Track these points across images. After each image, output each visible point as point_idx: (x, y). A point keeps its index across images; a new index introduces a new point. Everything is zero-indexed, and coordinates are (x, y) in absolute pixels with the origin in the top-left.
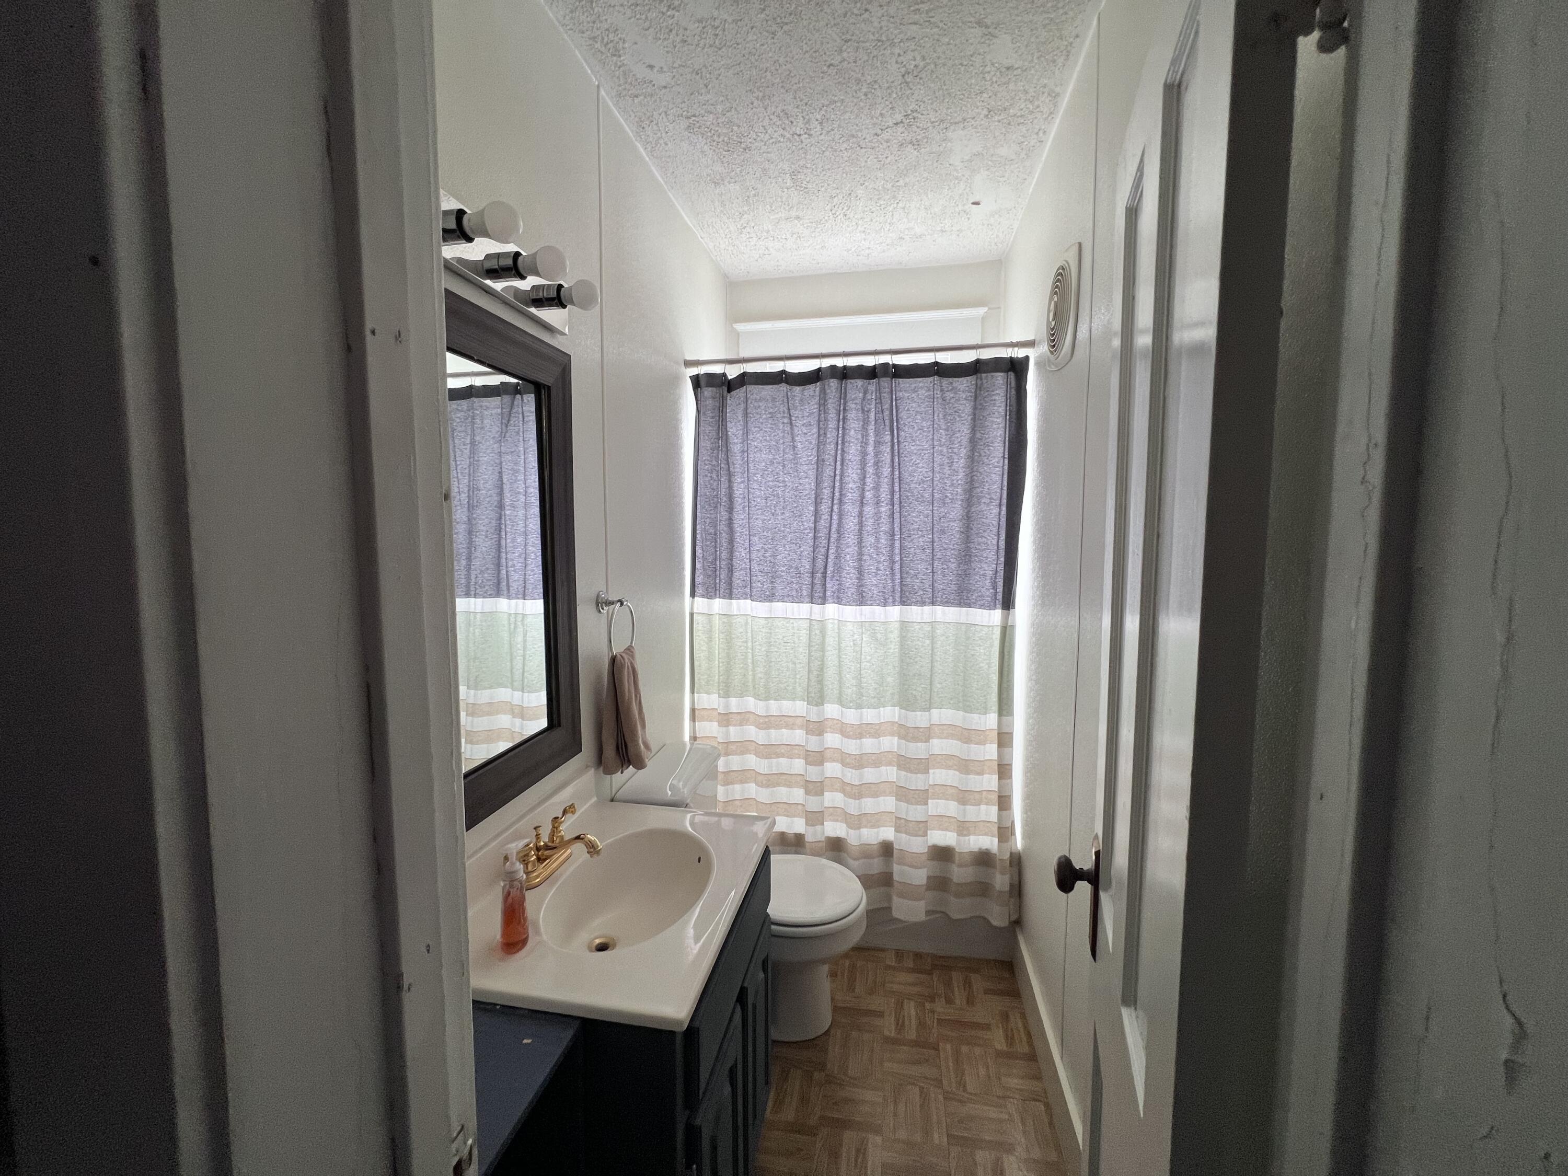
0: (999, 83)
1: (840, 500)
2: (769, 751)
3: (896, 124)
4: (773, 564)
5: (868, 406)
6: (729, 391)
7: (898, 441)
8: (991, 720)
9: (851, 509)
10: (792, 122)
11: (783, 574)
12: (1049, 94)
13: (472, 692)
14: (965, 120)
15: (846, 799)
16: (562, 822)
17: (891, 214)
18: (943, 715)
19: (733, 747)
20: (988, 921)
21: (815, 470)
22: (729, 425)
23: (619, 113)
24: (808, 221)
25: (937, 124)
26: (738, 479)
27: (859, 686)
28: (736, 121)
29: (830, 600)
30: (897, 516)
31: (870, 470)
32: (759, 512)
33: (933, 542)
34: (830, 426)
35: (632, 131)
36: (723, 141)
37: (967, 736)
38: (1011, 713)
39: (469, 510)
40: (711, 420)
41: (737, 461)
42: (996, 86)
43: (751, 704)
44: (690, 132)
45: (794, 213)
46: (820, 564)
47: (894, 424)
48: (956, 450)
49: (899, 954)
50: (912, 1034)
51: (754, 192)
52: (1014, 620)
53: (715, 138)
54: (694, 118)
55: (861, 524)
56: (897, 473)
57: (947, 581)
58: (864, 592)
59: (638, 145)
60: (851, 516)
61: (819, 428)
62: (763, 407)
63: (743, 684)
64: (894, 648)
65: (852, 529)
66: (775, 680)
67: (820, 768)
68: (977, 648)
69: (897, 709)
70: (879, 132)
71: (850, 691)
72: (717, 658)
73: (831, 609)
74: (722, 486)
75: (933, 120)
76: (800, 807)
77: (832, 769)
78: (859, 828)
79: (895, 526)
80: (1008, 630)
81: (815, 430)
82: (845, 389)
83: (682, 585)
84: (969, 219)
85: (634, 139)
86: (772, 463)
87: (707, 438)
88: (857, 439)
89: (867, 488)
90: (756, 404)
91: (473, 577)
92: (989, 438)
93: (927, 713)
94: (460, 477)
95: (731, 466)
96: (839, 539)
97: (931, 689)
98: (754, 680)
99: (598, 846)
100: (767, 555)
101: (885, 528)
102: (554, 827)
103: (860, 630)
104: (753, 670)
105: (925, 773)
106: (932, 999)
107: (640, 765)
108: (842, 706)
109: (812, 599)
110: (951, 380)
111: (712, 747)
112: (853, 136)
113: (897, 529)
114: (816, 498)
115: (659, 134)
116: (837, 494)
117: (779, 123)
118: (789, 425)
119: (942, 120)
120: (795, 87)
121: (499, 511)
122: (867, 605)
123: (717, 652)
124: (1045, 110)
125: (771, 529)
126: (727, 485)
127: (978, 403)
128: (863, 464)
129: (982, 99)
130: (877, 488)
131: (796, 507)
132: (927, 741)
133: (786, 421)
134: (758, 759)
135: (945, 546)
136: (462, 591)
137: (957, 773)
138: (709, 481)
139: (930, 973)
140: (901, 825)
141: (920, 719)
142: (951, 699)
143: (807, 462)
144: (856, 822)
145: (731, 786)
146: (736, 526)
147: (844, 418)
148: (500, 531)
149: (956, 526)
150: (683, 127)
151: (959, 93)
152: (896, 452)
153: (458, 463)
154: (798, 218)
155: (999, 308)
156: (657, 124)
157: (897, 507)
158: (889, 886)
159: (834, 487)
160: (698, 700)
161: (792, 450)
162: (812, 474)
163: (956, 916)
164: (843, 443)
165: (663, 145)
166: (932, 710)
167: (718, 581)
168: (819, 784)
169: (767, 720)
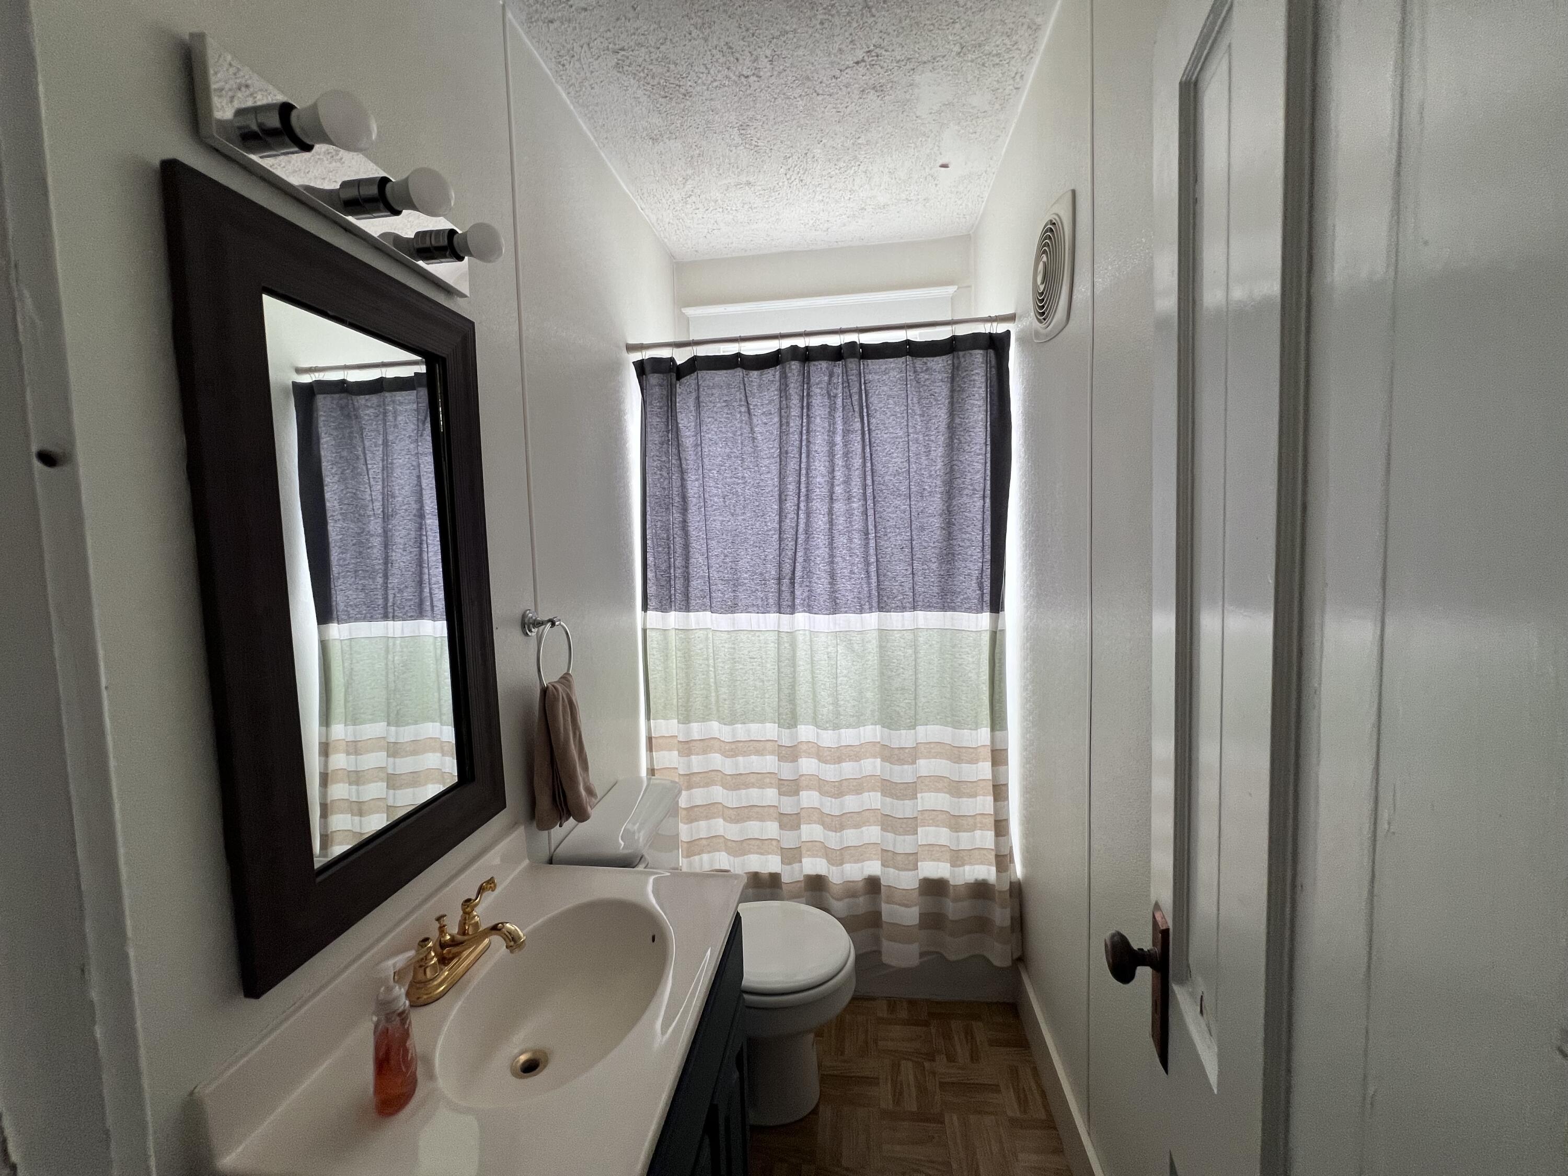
0: (973, 10)
1: (807, 496)
2: (738, 782)
3: (857, 63)
4: (735, 571)
5: (835, 391)
6: (678, 378)
7: (869, 430)
8: (983, 735)
9: (819, 506)
10: (737, 60)
11: (746, 581)
12: (1029, 27)
13: (393, 729)
14: (934, 59)
15: (826, 832)
16: (476, 905)
17: (851, 179)
18: (929, 732)
19: (695, 779)
20: (988, 961)
21: (778, 464)
22: (680, 416)
23: (532, 43)
24: (760, 188)
25: (903, 63)
26: (691, 477)
27: (836, 704)
28: (673, 57)
29: (800, 608)
30: (870, 512)
31: (839, 462)
32: (717, 513)
33: (912, 540)
34: (792, 414)
35: (551, 69)
36: (659, 83)
37: (958, 754)
38: (1004, 728)
39: (384, 522)
40: (659, 410)
41: (690, 455)
42: (971, 14)
43: (716, 729)
44: (619, 72)
45: (744, 179)
46: (787, 568)
47: (864, 411)
48: (933, 438)
49: (892, 1004)
50: (911, 1105)
51: (698, 152)
52: (1004, 624)
53: (649, 78)
54: (623, 53)
55: (831, 522)
56: (869, 464)
57: (929, 584)
58: (837, 598)
59: (559, 88)
60: (820, 514)
61: (781, 417)
62: (717, 395)
63: (706, 707)
64: (873, 659)
65: (822, 528)
66: (741, 701)
67: (796, 798)
68: (964, 656)
69: (878, 727)
70: (838, 73)
71: (826, 710)
72: (675, 679)
73: (801, 619)
74: (674, 484)
75: (898, 58)
76: (774, 843)
77: (809, 798)
78: (841, 864)
79: (869, 523)
80: (998, 635)
81: (776, 419)
82: (809, 372)
83: (632, 597)
84: (936, 185)
85: (553, 80)
86: (729, 457)
87: (654, 430)
88: (823, 428)
89: (836, 482)
90: (710, 392)
91: (391, 597)
92: (969, 423)
93: (913, 731)
94: (372, 483)
95: (683, 462)
96: (807, 540)
97: (916, 704)
98: (717, 701)
99: (520, 938)
100: (728, 560)
101: (858, 525)
102: (465, 913)
103: (834, 642)
104: (717, 691)
105: (913, 799)
106: (931, 1057)
107: (582, 816)
108: (818, 727)
109: (780, 608)
110: (925, 359)
111: (672, 782)
112: (808, 78)
113: (871, 527)
114: (780, 496)
115: (582, 74)
116: (803, 490)
117: (722, 60)
118: (747, 415)
119: (909, 59)
120: (739, 11)
121: (419, 520)
122: (841, 612)
123: (674, 671)
124: (1024, 47)
125: (731, 531)
126: (679, 484)
127: (955, 384)
128: (831, 455)
129: (955, 31)
130: (847, 482)
131: (758, 506)
132: (914, 763)
133: (743, 409)
134: (725, 791)
135: (925, 544)
136: (380, 614)
137: (948, 796)
138: (659, 479)
139: (926, 1024)
140: (888, 858)
141: (904, 738)
142: (938, 714)
143: (769, 455)
144: (837, 857)
145: (696, 824)
146: (691, 529)
147: (808, 404)
148: (421, 544)
149: (937, 522)
150: (610, 65)
151: (928, 22)
152: (868, 442)
153: (369, 466)
154: (748, 183)
155: (969, 287)
156: (579, 60)
157: (870, 502)
158: (878, 927)
159: (799, 482)
160: (655, 727)
161: (751, 442)
162: (775, 469)
163: (952, 958)
164: (808, 432)
165: (589, 88)
166: (918, 728)
167: (673, 592)
168: (795, 816)
169: (733, 746)
